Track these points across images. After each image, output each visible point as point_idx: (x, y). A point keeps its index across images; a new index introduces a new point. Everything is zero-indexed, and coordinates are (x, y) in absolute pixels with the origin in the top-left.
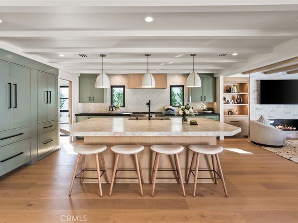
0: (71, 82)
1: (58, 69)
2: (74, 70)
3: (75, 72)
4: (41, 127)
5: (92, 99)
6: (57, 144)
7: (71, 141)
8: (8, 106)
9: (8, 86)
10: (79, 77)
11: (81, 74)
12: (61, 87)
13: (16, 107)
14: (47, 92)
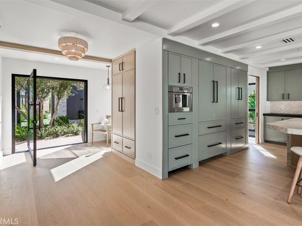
0: (258, 78)
1: (247, 65)
2: (262, 64)
3: (263, 66)
4: (234, 122)
5: (286, 96)
6: (246, 142)
7: (259, 143)
8: (212, 101)
9: (212, 83)
10: (267, 72)
11: (269, 68)
12: (250, 84)
13: (217, 102)
14: (239, 88)
